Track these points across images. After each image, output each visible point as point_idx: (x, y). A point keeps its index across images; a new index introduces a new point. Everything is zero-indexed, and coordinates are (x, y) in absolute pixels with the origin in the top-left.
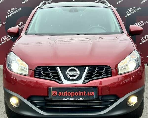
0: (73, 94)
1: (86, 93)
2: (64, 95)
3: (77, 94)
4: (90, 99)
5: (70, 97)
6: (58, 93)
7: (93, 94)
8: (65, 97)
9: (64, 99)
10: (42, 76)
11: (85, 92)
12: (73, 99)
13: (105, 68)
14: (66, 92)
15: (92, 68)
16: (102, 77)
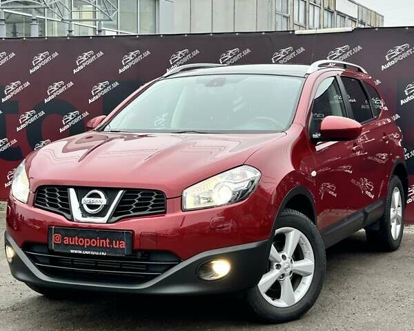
0: (87, 242)
1: (111, 243)
2: (73, 243)
3: (94, 243)
4: (118, 255)
5: (82, 248)
6: (63, 239)
7: (123, 245)
8: (74, 247)
9: (72, 251)
10: (45, 205)
11: (108, 241)
12: (87, 253)
13: (156, 195)
14: (76, 239)
15: (130, 193)
16: (147, 212)
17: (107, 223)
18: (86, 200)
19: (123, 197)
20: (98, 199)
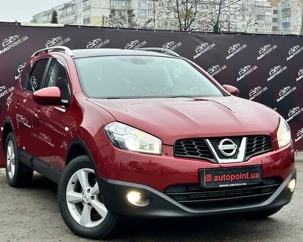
0: (233, 177)
1: (250, 176)
2: (222, 180)
3: (237, 177)
4: (255, 183)
5: (229, 182)
6: (213, 178)
7: (258, 176)
8: (223, 183)
9: (221, 186)
10: (185, 154)
11: (247, 174)
12: (232, 185)
13: (265, 138)
14: (224, 176)
15: (250, 138)
16: (263, 151)
17: (243, 162)
18: (221, 147)
19: (248, 141)
20: (231, 145)
